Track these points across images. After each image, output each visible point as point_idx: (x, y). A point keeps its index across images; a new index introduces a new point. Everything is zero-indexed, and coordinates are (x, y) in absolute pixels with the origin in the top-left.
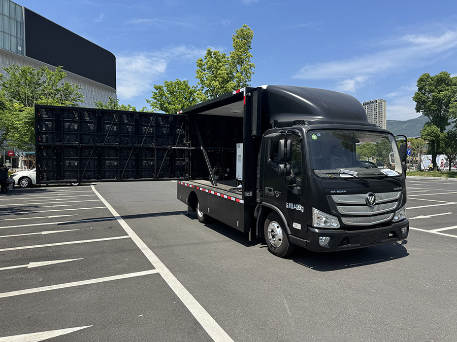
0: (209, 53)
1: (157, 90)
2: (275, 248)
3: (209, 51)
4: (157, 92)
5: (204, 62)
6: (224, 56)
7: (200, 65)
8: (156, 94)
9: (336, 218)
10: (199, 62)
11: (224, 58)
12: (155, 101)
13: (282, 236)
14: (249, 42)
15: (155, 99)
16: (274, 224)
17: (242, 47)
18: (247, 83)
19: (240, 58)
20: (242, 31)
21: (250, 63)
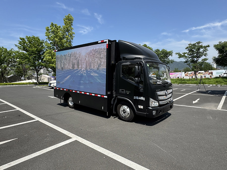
0: (52, 24)
1: (21, 40)
2: (125, 118)
3: (52, 23)
4: (22, 41)
5: (50, 28)
6: (60, 27)
7: (48, 30)
8: (21, 42)
9: (157, 102)
10: (47, 28)
11: (60, 28)
12: (21, 46)
13: (129, 112)
14: (72, 22)
15: (20, 45)
16: (124, 106)
17: (68, 24)
18: (71, 41)
19: (68, 29)
20: (68, 16)
21: (72, 32)
